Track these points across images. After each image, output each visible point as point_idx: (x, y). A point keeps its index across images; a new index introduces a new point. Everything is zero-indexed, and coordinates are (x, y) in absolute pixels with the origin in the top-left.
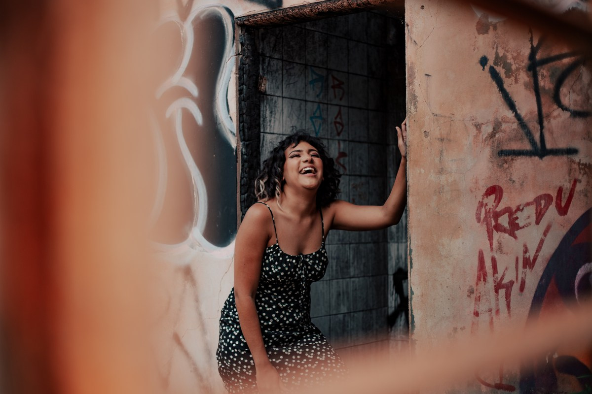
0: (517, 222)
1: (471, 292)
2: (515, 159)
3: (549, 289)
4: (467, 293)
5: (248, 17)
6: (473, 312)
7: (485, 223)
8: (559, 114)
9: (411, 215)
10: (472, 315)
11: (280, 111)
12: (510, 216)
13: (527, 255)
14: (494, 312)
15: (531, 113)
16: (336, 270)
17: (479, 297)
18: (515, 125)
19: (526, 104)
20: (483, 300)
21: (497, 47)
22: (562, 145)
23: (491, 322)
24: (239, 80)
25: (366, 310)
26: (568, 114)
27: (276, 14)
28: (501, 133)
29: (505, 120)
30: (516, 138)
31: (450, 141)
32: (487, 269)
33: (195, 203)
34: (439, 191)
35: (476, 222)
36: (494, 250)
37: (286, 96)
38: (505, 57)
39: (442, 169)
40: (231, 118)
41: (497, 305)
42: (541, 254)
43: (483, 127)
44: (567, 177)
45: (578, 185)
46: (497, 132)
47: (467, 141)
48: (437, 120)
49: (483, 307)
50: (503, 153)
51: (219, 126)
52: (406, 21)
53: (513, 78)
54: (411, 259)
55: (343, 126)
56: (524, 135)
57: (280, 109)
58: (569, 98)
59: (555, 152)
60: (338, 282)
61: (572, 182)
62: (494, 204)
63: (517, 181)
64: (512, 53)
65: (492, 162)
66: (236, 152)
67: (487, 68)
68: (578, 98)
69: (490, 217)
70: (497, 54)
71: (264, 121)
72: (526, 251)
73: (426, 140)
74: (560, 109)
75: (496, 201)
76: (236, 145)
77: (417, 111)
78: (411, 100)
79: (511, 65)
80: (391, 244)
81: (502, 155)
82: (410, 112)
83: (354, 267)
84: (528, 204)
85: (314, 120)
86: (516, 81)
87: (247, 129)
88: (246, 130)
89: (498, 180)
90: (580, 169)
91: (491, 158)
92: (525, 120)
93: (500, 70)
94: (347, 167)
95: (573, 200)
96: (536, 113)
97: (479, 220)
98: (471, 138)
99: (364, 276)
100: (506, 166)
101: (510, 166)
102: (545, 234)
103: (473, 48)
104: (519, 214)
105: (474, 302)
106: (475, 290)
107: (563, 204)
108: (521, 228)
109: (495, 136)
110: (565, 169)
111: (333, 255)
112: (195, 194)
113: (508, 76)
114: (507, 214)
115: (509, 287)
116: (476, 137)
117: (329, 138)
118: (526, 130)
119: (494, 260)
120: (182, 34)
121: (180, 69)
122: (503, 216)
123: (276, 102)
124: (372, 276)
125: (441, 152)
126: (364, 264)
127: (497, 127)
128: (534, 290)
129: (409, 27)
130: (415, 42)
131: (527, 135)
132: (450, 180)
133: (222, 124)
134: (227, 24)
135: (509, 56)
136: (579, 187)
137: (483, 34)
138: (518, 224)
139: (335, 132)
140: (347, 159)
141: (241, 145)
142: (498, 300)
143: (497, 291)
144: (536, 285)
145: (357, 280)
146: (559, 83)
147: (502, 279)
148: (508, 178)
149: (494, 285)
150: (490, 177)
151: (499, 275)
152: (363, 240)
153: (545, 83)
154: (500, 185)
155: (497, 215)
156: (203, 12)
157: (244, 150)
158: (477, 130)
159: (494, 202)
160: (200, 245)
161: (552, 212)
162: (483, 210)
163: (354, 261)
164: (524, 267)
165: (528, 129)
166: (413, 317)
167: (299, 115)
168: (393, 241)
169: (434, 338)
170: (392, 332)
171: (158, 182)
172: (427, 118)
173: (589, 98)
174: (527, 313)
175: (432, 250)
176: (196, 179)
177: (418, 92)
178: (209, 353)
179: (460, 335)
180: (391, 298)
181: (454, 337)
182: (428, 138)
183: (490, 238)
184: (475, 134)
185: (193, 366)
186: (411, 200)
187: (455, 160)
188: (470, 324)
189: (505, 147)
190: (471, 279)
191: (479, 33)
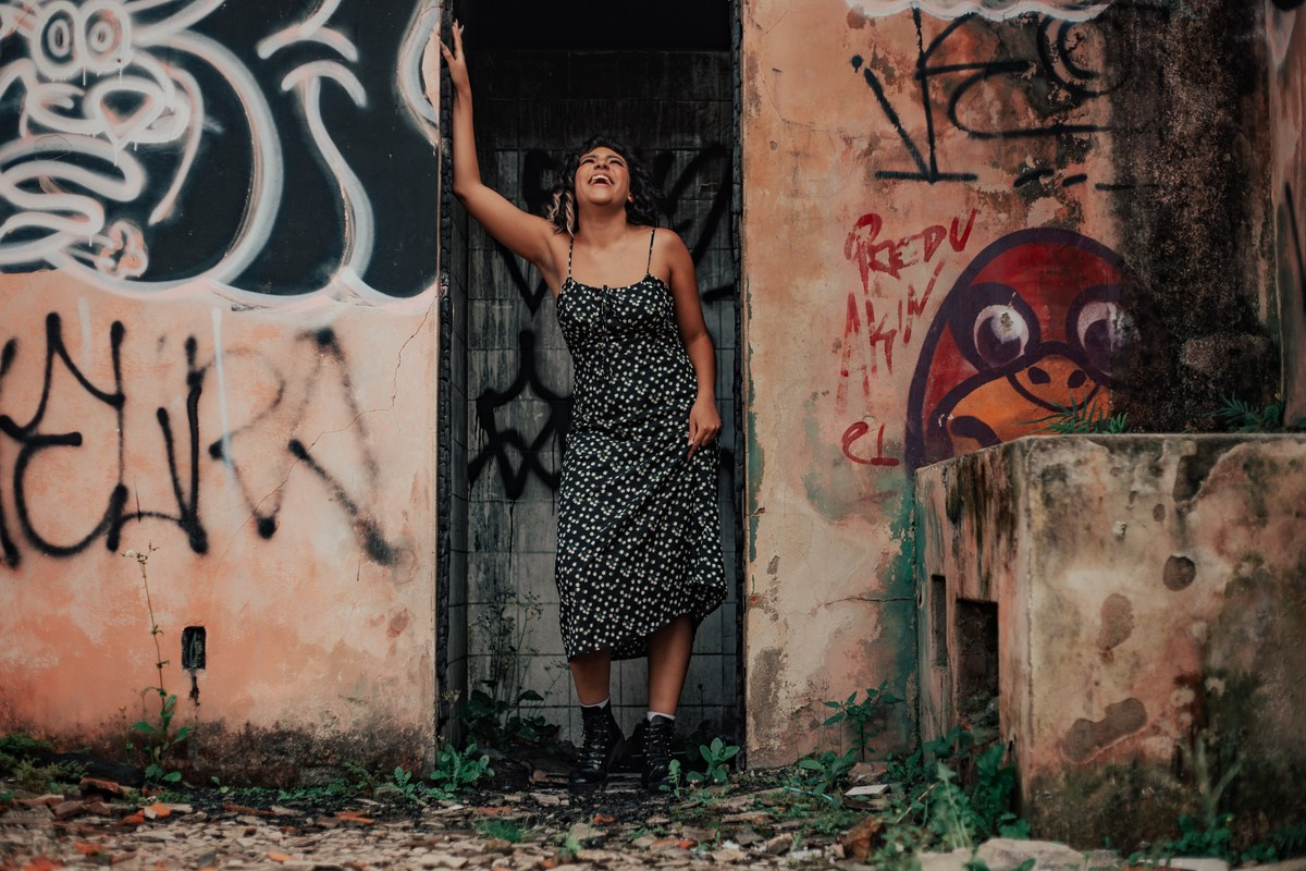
0: (900, 258)
1: (838, 346)
2: (897, 182)
3: (941, 337)
4: (831, 348)
6: (840, 371)
7: (857, 260)
8: (954, 134)
10: (839, 375)
12: (891, 252)
13: (914, 298)
14: (869, 369)
15: (920, 129)
17: (849, 352)
18: (898, 142)
19: (913, 119)
20: (854, 355)
21: (875, 47)
22: (958, 169)
23: (866, 383)
26: (967, 133)
28: (880, 151)
29: (884, 136)
30: (898, 158)
31: (807, 156)
32: (859, 316)
33: (347, 229)
34: (792, 218)
35: (844, 259)
36: (869, 292)
38: (884, 61)
39: (797, 190)
41: (874, 361)
42: (931, 296)
43: (855, 142)
44: (964, 207)
45: (977, 215)
46: (874, 149)
47: (833, 158)
48: (790, 129)
49: (853, 365)
50: (880, 175)
51: (403, 111)
53: (896, 86)
54: (750, 307)
56: (910, 155)
58: (965, 115)
59: (949, 177)
61: (970, 213)
62: (870, 237)
63: (900, 209)
64: (896, 56)
65: (867, 185)
66: (437, 153)
67: (861, 70)
68: (978, 117)
69: (863, 252)
70: (875, 55)
72: (912, 293)
73: (774, 153)
74: (956, 128)
75: (873, 233)
76: (437, 142)
77: (759, 115)
78: (751, 100)
79: (892, 70)
81: (880, 178)
82: (750, 116)
84: (915, 237)
86: (900, 90)
89: (875, 207)
90: (979, 198)
91: (866, 180)
92: (911, 137)
93: (879, 74)
95: (971, 233)
96: (926, 129)
97: (848, 256)
98: (838, 155)
100: (885, 190)
101: (892, 191)
102: (936, 273)
103: (842, 43)
104: (902, 249)
105: (841, 359)
106: (843, 344)
107: (959, 239)
108: (905, 266)
109: (871, 153)
110: (962, 197)
112: (346, 214)
113: (889, 83)
114: (888, 249)
115: (889, 338)
116: (845, 153)
118: (912, 150)
119: (869, 307)
121: (317, 15)
122: (882, 251)
125: (795, 170)
127: (874, 143)
128: (923, 340)
129: (750, 6)
130: (758, 25)
131: (913, 155)
132: (809, 205)
133: (408, 108)
135: (891, 59)
136: (978, 219)
137: (857, 28)
138: (901, 261)
142: (874, 354)
143: (873, 344)
144: (925, 334)
146: (955, 97)
147: (880, 328)
148: (888, 206)
149: (868, 336)
150: (865, 204)
151: (876, 324)
153: (937, 95)
154: (878, 213)
155: (873, 251)
158: (846, 145)
159: (870, 235)
160: (355, 295)
161: (945, 247)
162: (855, 244)
164: (910, 312)
165: (914, 148)
166: (751, 383)
169: (784, 409)
170: (474, 489)
171: (261, 193)
172: (775, 125)
173: (990, 118)
174: (914, 368)
175: (780, 295)
176: (349, 191)
177: (761, 91)
178: (371, 465)
179: (821, 402)
180: (473, 437)
181: (813, 405)
182: (777, 151)
183: (865, 278)
184: (844, 149)
185: (334, 491)
186: (749, 231)
187: (816, 181)
188: (836, 386)
189: (885, 168)
190: (838, 329)
191: (851, 27)
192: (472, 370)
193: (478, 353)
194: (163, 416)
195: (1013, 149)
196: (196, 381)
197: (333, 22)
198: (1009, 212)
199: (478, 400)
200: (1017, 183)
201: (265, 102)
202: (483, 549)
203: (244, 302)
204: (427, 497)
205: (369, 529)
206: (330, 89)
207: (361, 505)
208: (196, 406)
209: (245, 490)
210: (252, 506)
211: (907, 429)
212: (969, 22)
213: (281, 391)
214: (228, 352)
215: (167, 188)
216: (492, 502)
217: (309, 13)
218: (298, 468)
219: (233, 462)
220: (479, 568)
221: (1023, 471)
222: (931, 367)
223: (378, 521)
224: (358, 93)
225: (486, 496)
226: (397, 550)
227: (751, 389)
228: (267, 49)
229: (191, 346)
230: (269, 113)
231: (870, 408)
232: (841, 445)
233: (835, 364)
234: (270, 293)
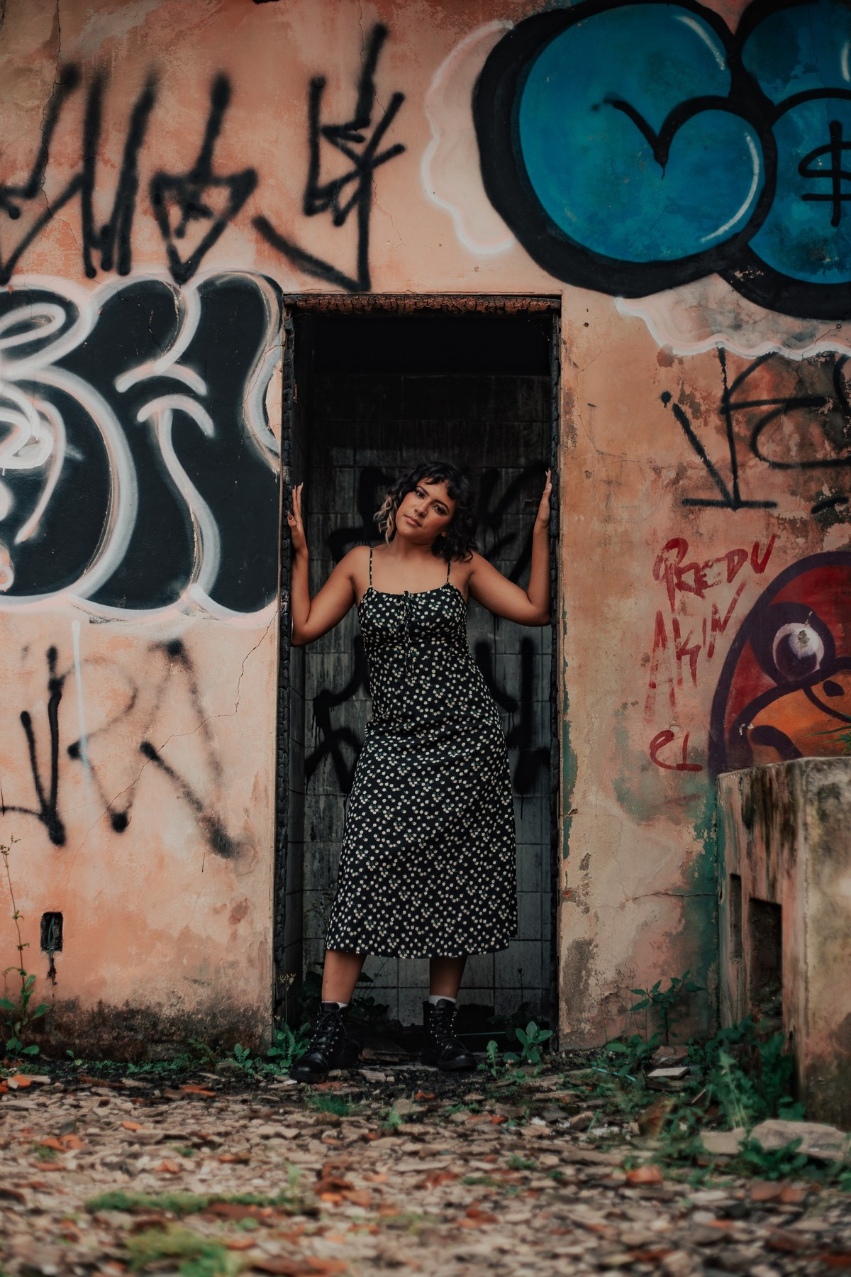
0: (705, 579)
1: (646, 660)
2: (703, 509)
3: (743, 653)
4: (640, 662)
5: (306, 296)
6: (648, 683)
7: (665, 580)
8: (756, 464)
9: (565, 570)
10: (648, 687)
12: (696, 573)
13: (717, 617)
14: (675, 682)
15: (723, 460)
17: (657, 665)
18: (704, 472)
19: (718, 450)
20: (662, 669)
21: (683, 384)
22: (759, 497)
23: (672, 695)
26: (767, 464)
27: (357, 300)
28: (687, 480)
29: (691, 466)
30: (704, 487)
31: (620, 484)
32: (667, 632)
33: (196, 549)
34: (605, 541)
35: (653, 580)
36: (676, 610)
38: (692, 396)
39: (609, 516)
40: (271, 431)
41: (680, 674)
42: (734, 614)
43: (664, 472)
44: (765, 532)
45: (776, 540)
46: (681, 479)
47: (643, 486)
48: (603, 459)
49: (660, 678)
50: (688, 502)
52: (562, 337)
53: (702, 420)
54: (565, 623)
56: (714, 484)
58: (767, 446)
59: (751, 505)
61: (770, 538)
62: (677, 560)
63: (706, 534)
64: (702, 392)
65: (674, 511)
66: (279, 479)
67: (670, 405)
68: (778, 449)
69: (671, 573)
70: (683, 391)
72: (715, 612)
73: (588, 482)
74: (758, 459)
75: (680, 556)
76: (278, 470)
77: (575, 446)
78: (568, 433)
79: (699, 405)
81: (687, 505)
82: (567, 447)
84: (718, 560)
86: (706, 424)
89: (682, 532)
90: (779, 524)
91: (674, 506)
92: (716, 467)
93: (686, 409)
95: (771, 557)
96: (729, 460)
97: (657, 577)
98: (648, 483)
100: (691, 516)
101: (698, 517)
102: (738, 593)
103: (653, 381)
104: (707, 571)
105: (649, 672)
106: (651, 658)
107: (760, 561)
108: (710, 586)
109: (679, 482)
110: (763, 523)
112: (195, 536)
113: (696, 417)
114: (693, 570)
115: (694, 653)
116: (654, 482)
118: (716, 478)
119: (676, 624)
120: (176, 302)
121: (171, 352)
122: (688, 573)
125: (608, 497)
127: (681, 472)
128: (725, 655)
129: (567, 345)
130: (575, 364)
131: (718, 484)
132: (620, 529)
133: (253, 438)
134: (267, 301)
135: (698, 395)
136: (777, 543)
137: (666, 366)
138: (706, 582)
141: (284, 471)
142: (680, 668)
143: (679, 658)
144: (728, 648)
146: (757, 431)
147: (686, 643)
148: (694, 531)
149: (675, 650)
150: (672, 529)
151: (682, 640)
153: (741, 429)
154: (685, 538)
155: (680, 572)
156: (222, 277)
157: (287, 478)
158: (656, 475)
159: (677, 557)
160: (203, 610)
161: (746, 569)
162: (663, 566)
164: (714, 629)
165: (719, 477)
166: (566, 694)
169: (596, 717)
170: (311, 783)
171: (117, 516)
172: (590, 455)
173: (789, 450)
174: (716, 681)
175: (593, 613)
176: (198, 515)
177: (577, 424)
178: (216, 766)
179: (630, 711)
180: (310, 734)
181: (623, 714)
182: (591, 479)
183: (672, 597)
184: (653, 478)
185: (182, 790)
186: (566, 553)
187: (627, 507)
188: (645, 697)
189: (692, 496)
190: (647, 645)
191: (661, 365)
192: (309, 672)
194: (26, 719)
195: (811, 478)
196: (56, 688)
197: (185, 359)
198: (806, 537)
199: (314, 700)
200: (814, 510)
201: (122, 432)
202: (318, 840)
203: (101, 615)
204: (267, 796)
205: (213, 825)
206: (181, 422)
207: (206, 803)
208: (56, 710)
209: (100, 787)
210: (106, 802)
211: (710, 737)
212: (770, 361)
213: (134, 697)
214: (86, 660)
215: (32, 510)
216: (327, 795)
217: (163, 351)
218: (149, 767)
219: (89, 762)
220: (314, 857)
221: (802, 790)
222: (733, 681)
223: (222, 817)
224: (207, 425)
226: (239, 844)
227: (566, 699)
228: (124, 383)
229: (52, 655)
230: (125, 442)
231: (676, 718)
232: (648, 751)
233: (644, 677)
234: (126, 608)
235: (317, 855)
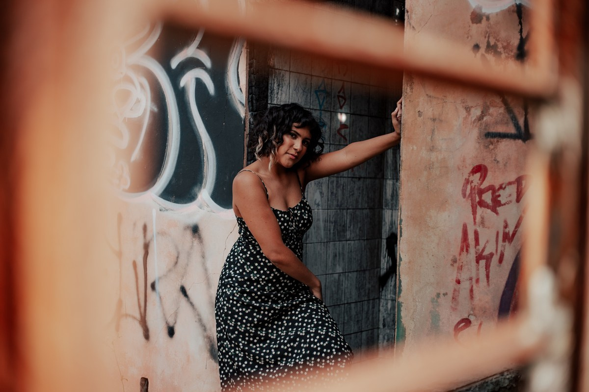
0: (499, 199)
1: (454, 261)
2: (500, 141)
4: (450, 262)
6: (455, 280)
7: (470, 199)
9: (402, 188)
10: (455, 282)
11: (287, 84)
12: (493, 193)
13: (507, 230)
16: (333, 233)
17: (462, 266)
18: (502, 110)
20: (465, 269)
21: (489, 37)
23: (471, 291)
24: (250, 55)
25: (360, 271)
28: (489, 117)
29: (493, 105)
30: (501, 122)
31: (441, 121)
32: (470, 240)
33: (205, 167)
34: (429, 167)
35: (462, 198)
36: (477, 223)
37: (293, 71)
38: (495, 46)
39: (433, 146)
40: (241, 89)
41: (478, 274)
42: (520, 229)
43: (473, 110)
46: (485, 115)
47: (457, 123)
48: (431, 101)
49: (464, 276)
50: (489, 135)
51: (229, 97)
52: (406, 7)
54: (401, 228)
55: (345, 99)
56: (510, 120)
57: (287, 83)
60: (334, 245)
62: (479, 182)
63: (501, 162)
64: (503, 43)
65: (479, 143)
66: (245, 121)
69: (474, 193)
71: (271, 93)
72: (506, 226)
73: (420, 119)
75: (481, 179)
76: (244, 115)
77: (412, 92)
80: (385, 210)
81: (488, 137)
82: (406, 93)
83: (351, 231)
84: (510, 183)
85: (318, 93)
87: (256, 100)
88: (254, 102)
89: (484, 160)
91: (478, 139)
92: (511, 105)
94: (348, 138)
97: (464, 195)
98: (461, 120)
99: (359, 240)
100: (491, 147)
101: (496, 147)
102: (524, 212)
103: (467, 36)
104: (501, 192)
105: (456, 271)
106: (458, 260)
108: (502, 205)
109: (483, 119)
111: (331, 219)
112: (205, 159)
114: (491, 191)
115: (489, 258)
116: (465, 119)
117: (332, 110)
118: (512, 115)
119: (476, 234)
121: (195, 42)
122: (487, 193)
123: (283, 76)
124: (367, 239)
125: (433, 131)
126: (360, 228)
127: (485, 111)
128: (512, 262)
129: (409, 13)
130: (413, 27)
131: (512, 120)
132: (440, 157)
133: (232, 95)
135: (500, 45)
137: (477, 23)
138: (499, 201)
139: (338, 105)
140: (348, 130)
141: (249, 115)
142: (478, 270)
143: (477, 262)
144: (514, 258)
145: (353, 242)
147: (483, 250)
148: (493, 159)
149: (475, 256)
150: (477, 157)
151: (480, 247)
152: (360, 206)
154: (485, 164)
155: (481, 192)
157: (252, 120)
158: (466, 112)
159: (479, 180)
160: (208, 206)
162: (469, 187)
163: (351, 225)
164: (504, 241)
165: (514, 114)
166: (400, 281)
167: (305, 89)
168: (388, 208)
169: (419, 302)
170: (383, 291)
171: (172, 146)
172: (421, 99)
174: (504, 283)
175: (419, 221)
176: (206, 145)
179: (442, 300)
180: (384, 261)
181: (437, 302)
182: (422, 117)
183: (474, 212)
184: (464, 116)
185: (197, 317)
186: (403, 174)
187: (445, 139)
188: (452, 290)
189: (493, 130)
190: (455, 249)
191: (473, 23)
192: (385, 221)
193: (388, 211)
194: (135, 265)
196: (146, 247)
197: (200, 47)
201: (174, 94)
202: (386, 327)
203: (164, 206)
206: (199, 84)
208: (146, 262)
210: (166, 319)
213: (178, 257)
214: (158, 233)
215: (137, 142)
217: (191, 41)
218: (183, 301)
219: (159, 293)
222: (517, 284)
224: (211, 88)
225: (389, 296)
227: (400, 285)
228: (174, 63)
229: (145, 228)
230: (175, 100)
231: (473, 309)
232: (452, 332)
233: (452, 275)
234: (174, 202)
235: (386, 337)
